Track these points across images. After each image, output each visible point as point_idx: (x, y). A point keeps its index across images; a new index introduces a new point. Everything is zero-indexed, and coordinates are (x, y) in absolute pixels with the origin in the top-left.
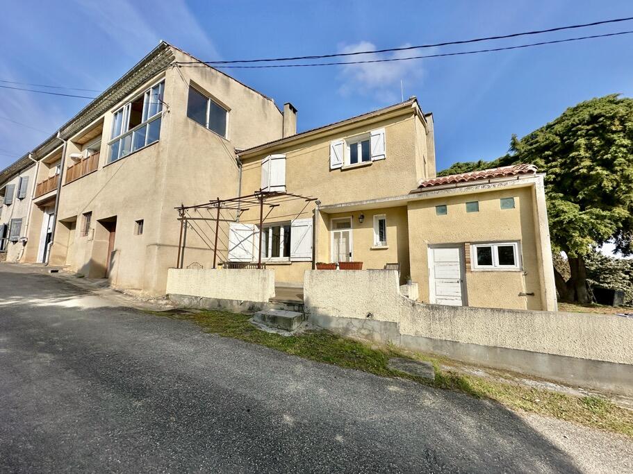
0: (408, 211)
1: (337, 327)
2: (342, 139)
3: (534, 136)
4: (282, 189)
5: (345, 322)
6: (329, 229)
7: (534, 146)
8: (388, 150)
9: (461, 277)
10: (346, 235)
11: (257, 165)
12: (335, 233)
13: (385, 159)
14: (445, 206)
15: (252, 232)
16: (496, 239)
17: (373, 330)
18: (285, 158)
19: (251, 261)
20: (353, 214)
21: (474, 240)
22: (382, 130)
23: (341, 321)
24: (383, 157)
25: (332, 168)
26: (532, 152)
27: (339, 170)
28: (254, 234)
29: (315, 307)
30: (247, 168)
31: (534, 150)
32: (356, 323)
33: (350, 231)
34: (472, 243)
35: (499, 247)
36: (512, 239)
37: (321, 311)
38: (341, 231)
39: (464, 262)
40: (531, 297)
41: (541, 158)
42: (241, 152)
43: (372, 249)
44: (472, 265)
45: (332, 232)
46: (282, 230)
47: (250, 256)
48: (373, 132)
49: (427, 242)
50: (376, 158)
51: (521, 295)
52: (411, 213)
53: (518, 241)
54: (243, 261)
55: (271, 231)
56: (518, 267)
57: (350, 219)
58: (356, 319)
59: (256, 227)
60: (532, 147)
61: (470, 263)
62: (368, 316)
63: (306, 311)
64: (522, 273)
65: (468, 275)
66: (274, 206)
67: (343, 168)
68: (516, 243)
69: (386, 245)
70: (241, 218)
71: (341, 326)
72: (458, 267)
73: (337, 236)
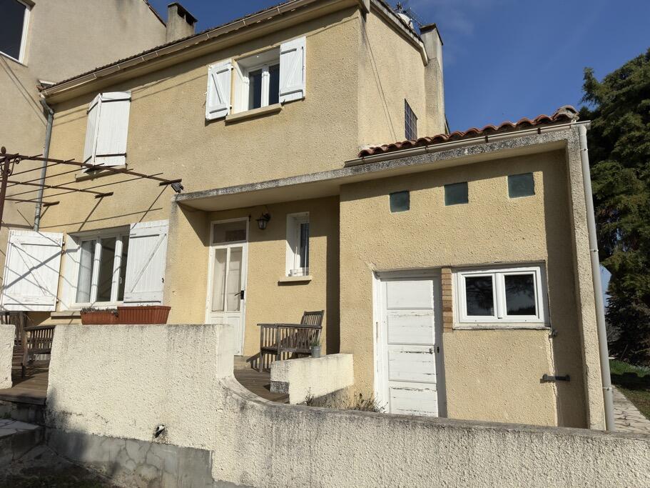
0: (341, 203)
1: (99, 459)
2: (230, 60)
3: (624, 72)
4: (119, 162)
5: (113, 448)
6: (206, 244)
7: (625, 90)
8: (309, 82)
9: (436, 340)
10: (237, 254)
11: (80, 114)
12: (217, 250)
13: (303, 99)
14: (408, 192)
15: (59, 249)
16: (499, 259)
17: (165, 470)
18: (130, 100)
19: (53, 308)
20: (249, 211)
21: (457, 262)
22: (300, 42)
23: (107, 446)
24: (299, 96)
25: (210, 117)
26: (622, 101)
27: (222, 123)
28: (63, 253)
29: (64, 412)
30: (62, 120)
31: (623, 99)
32: (133, 450)
33: (245, 246)
34: (456, 269)
35: (506, 277)
36: (528, 259)
37: (75, 422)
38: (229, 247)
39: (442, 308)
40: (564, 383)
41: (635, 111)
42: (49, 87)
43: (281, 284)
44: (454, 314)
45: (212, 250)
46: (119, 245)
47: (52, 300)
48: (285, 46)
49: (371, 267)
50: (288, 98)
51: (545, 379)
52: (345, 207)
53: (540, 264)
54: (35, 309)
55: (98, 247)
56: (542, 319)
57: (245, 221)
58: (134, 440)
59: (69, 239)
60: (620, 92)
61: (450, 310)
62: (157, 435)
63: (47, 421)
64: (548, 333)
65: (447, 336)
66: (101, 196)
67: (227, 119)
68: (538, 269)
69: (307, 273)
70: (43, 222)
71: (106, 459)
72: (431, 320)
73: (220, 256)
